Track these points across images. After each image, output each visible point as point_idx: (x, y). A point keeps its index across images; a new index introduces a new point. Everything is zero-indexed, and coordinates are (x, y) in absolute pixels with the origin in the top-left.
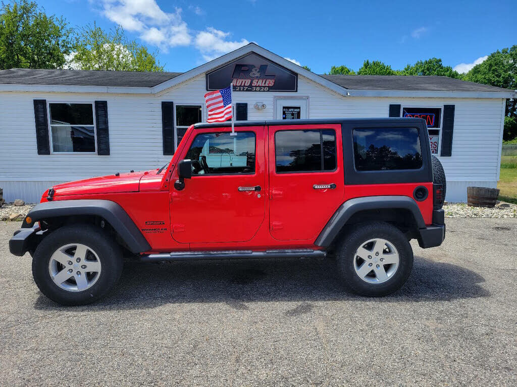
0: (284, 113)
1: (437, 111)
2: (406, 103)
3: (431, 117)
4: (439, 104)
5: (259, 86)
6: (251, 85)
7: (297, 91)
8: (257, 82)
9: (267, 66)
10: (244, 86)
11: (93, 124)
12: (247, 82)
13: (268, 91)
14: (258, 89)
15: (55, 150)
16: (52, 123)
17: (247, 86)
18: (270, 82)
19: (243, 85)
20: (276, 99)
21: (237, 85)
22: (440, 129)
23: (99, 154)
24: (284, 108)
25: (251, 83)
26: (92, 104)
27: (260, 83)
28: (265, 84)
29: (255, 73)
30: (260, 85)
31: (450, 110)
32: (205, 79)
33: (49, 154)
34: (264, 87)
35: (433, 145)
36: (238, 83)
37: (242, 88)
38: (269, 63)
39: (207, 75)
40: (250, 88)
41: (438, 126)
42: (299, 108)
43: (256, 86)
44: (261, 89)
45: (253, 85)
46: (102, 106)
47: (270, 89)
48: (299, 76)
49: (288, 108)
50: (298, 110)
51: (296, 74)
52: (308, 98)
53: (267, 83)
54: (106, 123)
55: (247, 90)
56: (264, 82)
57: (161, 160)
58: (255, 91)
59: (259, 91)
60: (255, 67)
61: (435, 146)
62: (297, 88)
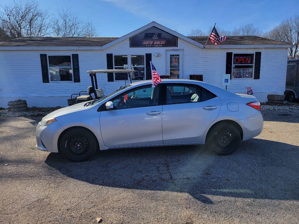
0: (171, 58)
1: (251, 55)
2: (235, 52)
4: (253, 52)
5: (157, 44)
6: (153, 44)
7: (177, 46)
9: (162, 33)
10: (150, 44)
11: (71, 66)
12: (151, 43)
13: (162, 47)
15: (51, 80)
16: (50, 66)
18: (163, 42)
20: (167, 51)
22: (254, 64)
23: (75, 82)
24: (171, 55)
25: (153, 43)
26: (70, 56)
27: (158, 43)
29: (155, 37)
31: (259, 54)
32: (129, 41)
34: (160, 45)
35: (250, 73)
36: (146, 43)
37: (148, 46)
38: (162, 32)
39: (130, 39)
40: (153, 46)
41: (252, 63)
44: (159, 46)
45: (154, 44)
46: (76, 57)
47: (164, 46)
48: (178, 39)
49: (173, 55)
50: (178, 56)
51: (177, 38)
52: (183, 50)
54: (78, 65)
55: (151, 47)
56: (160, 42)
57: (106, 84)
58: (156, 47)
59: (158, 47)
60: (155, 34)
61: (251, 74)
62: (177, 45)
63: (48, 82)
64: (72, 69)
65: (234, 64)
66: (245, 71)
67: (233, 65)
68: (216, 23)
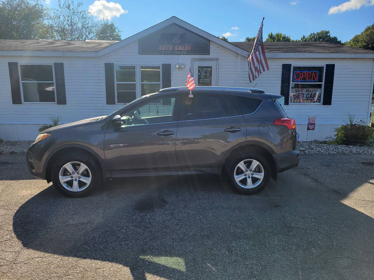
0: (199, 72)
1: (320, 69)
2: (295, 63)
3: (316, 74)
4: (322, 64)
5: (179, 50)
6: (173, 50)
7: (209, 54)
8: (178, 47)
9: (186, 34)
11: (53, 81)
12: (170, 48)
13: (187, 54)
14: (179, 53)
15: (25, 101)
16: (23, 80)
17: (170, 51)
18: (188, 48)
19: (167, 49)
20: (193, 60)
21: (163, 49)
22: (323, 83)
23: (58, 103)
24: (199, 67)
26: (52, 65)
27: (180, 48)
28: (184, 49)
29: (176, 40)
30: (181, 50)
31: (331, 68)
32: (137, 45)
33: (21, 104)
34: (184, 51)
36: (163, 48)
37: (166, 52)
38: (187, 32)
39: (139, 42)
40: (173, 52)
41: (321, 81)
42: (211, 67)
43: (177, 51)
45: (175, 49)
46: (60, 67)
47: (189, 53)
48: (211, 43)
49: (203, 67)
50: (210, 69)
51: (209, 41)
52: (218, 59)
53: (186, 48)
54: (63, 80)
55: (170, 54)
56: (183, 48)
57: (104, 108)
58: (177, 54)
59: (180, 55)
60: (176, 35)
61: (318, 97)
62: (209, 52)
63: (20, 103)
64: (55, 84)
65: (293, 81)
66: (309, 93)
67: (292, 84)
68: (264, 18)
